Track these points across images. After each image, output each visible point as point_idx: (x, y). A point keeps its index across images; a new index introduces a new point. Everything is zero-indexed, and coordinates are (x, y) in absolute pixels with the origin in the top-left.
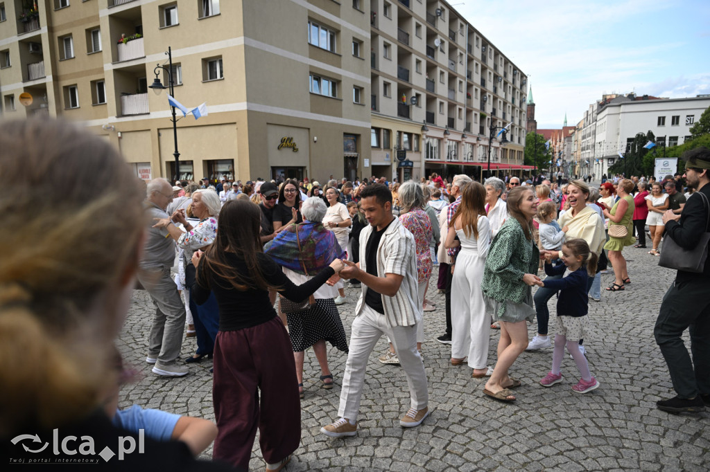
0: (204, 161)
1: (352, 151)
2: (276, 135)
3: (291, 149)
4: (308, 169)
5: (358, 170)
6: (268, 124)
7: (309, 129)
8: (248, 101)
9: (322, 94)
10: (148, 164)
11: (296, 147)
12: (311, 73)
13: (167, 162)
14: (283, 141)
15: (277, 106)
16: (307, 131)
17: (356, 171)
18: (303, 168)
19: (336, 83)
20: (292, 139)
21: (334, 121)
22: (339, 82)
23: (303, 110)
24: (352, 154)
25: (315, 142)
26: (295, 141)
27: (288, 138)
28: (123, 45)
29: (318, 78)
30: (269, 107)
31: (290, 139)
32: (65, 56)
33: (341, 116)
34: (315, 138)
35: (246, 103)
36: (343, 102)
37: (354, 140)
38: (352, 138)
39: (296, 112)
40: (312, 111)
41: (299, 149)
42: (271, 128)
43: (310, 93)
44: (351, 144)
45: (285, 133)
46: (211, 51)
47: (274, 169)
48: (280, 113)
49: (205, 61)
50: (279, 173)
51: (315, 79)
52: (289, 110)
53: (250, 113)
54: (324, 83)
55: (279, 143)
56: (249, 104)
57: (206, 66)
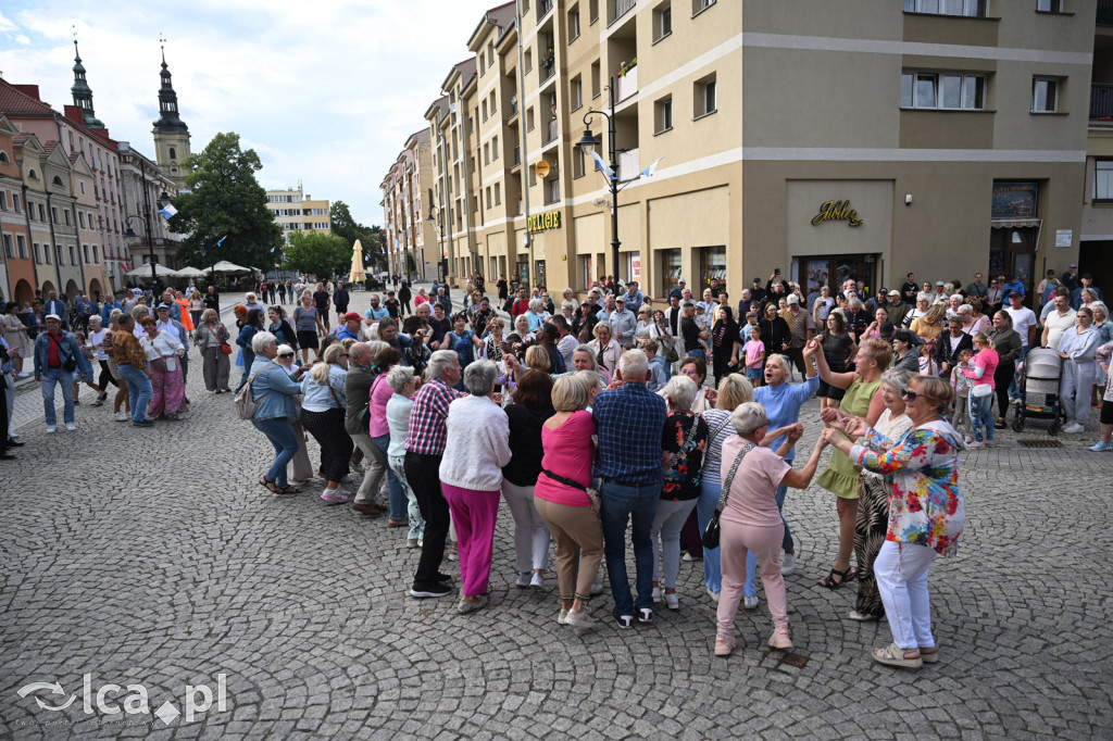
0: (693, 249)
1: (1024, 216)
2: (807, 201)
3: (848, 222)
4: (886, 257)
5: (1037, 254)
6: (787, 180)
7: (894, 180)
8: (745, 144)
9: (941, 107)
10: (637, 253)
11: (858, 218)
12: (906, 70)
13: (656, 251)
14: (825, 208)
15: (814, 146)
16: (890, 185)
17: (1033, 257)
18: (876, 256)
19: (984, 78)
20: (847, 202)
21: (965, 159)
22: (991, 75)
23: (881, 144)
24: (1023, 222)
25: (908, 204)
26: (855, 206)
27: (839, 203)
28: (623, 77)
29: (930, 74)
30: (793, 149)
31: (844, 205)
32: (576, 106)
33: (988, 145)
34: (909, 198)
35: (740, 150)
36: (996, 116)
37: (1030, 191)
38: (1025, 188)
39: (862, 150)
40: (901, 147)
41: (865, 222)
42: (795, 188)
43: (902, 110)
44: (1020, 200)
45: (831, 194)
46: (703, 68)
47: (803, 261)
48: (821, 158)
49: (700, 85)
50: (813, 268)
51: (920, 78)
52: (842, 150)
53: (748, 165)
54: (946, 83)
55: (816, 213)
56: (749, 149)
57: (702, 93)
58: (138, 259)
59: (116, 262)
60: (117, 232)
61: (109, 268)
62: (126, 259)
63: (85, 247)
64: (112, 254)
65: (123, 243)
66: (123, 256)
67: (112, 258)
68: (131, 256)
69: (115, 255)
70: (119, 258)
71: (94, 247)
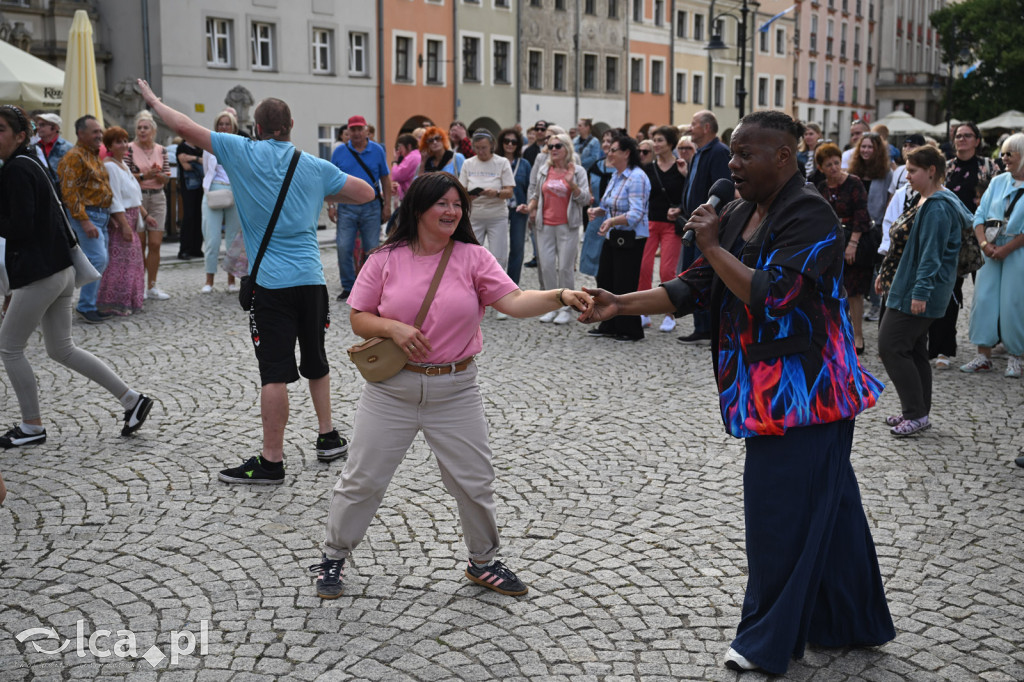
58: (886, 105)
59: (847, 111)
60: (857, 63)
61: (833, 118)
62: (868, 107)
63: (763, 81)
64: (841, 96)
65: (865, 82)
66: (862, 100)
67: (841, 103)
68: (877, 102)
69: (848, 98)
70: (855, 104)
71: (779, 83)
